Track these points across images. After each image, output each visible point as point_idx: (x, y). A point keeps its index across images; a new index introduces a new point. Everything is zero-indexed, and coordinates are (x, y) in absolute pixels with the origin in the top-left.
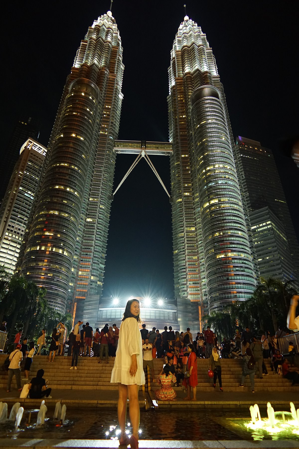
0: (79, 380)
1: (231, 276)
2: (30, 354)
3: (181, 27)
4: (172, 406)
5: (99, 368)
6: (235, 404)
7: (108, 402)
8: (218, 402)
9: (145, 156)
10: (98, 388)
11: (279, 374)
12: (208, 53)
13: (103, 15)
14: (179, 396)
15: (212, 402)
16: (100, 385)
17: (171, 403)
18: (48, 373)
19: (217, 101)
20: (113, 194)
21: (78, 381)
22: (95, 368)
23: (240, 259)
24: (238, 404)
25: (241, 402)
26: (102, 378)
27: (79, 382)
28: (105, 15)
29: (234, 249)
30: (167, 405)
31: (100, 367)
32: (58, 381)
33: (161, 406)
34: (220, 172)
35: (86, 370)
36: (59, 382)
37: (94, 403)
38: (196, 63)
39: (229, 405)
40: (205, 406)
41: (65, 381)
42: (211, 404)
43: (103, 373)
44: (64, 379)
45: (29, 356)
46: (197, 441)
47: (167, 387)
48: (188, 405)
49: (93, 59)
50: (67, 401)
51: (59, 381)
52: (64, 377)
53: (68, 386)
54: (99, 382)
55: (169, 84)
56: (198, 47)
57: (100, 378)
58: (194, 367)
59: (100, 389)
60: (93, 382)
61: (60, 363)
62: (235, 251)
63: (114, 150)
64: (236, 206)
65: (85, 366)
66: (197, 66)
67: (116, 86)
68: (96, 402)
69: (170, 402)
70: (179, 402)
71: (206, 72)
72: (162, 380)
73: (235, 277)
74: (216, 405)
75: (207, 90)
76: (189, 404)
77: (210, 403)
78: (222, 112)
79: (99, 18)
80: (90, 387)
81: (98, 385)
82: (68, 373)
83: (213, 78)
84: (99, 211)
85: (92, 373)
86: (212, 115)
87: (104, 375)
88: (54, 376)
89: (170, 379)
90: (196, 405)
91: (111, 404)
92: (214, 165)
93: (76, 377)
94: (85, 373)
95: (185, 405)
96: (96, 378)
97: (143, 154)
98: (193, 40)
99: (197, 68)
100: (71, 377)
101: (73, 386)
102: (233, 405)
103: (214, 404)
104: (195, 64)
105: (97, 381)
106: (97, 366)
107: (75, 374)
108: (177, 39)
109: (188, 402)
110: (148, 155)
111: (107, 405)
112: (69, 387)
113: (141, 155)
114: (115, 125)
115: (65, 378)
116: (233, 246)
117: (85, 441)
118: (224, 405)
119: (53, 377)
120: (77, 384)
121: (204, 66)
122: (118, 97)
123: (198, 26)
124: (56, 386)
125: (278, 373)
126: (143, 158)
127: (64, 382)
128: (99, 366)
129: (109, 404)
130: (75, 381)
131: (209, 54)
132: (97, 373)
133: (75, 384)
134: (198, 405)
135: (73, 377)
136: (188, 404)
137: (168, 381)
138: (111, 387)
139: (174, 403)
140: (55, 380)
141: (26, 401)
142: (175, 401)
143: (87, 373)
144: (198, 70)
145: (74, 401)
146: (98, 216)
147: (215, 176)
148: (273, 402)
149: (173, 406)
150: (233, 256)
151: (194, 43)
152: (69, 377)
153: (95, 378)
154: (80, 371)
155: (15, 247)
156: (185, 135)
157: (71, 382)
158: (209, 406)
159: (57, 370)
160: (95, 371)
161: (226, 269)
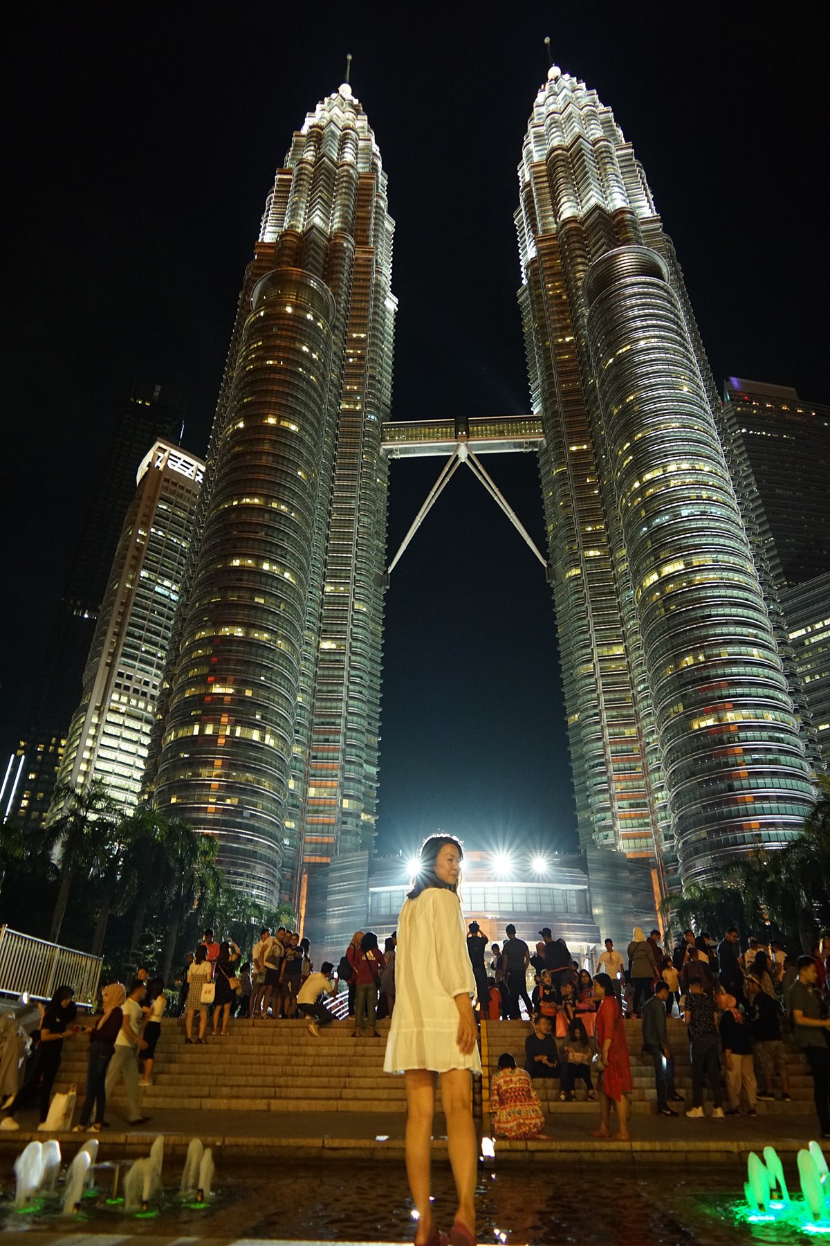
0: (290, 1083)
1: (739, 778)
3: (540, 97)
4: (536, 1154)
6: (723, 1149)
7: (352, 1143)
8: (671, 1143)
9: (469, 457)
10: (341, 1105)
12: (622, 159)
13: (329, 95)
15: (653, 1143)
16: (348, 1099)
17: (532, 1145)
18: (207, 1066)
19: (657, 286)
20: (387, 570)
21: (287, 1087)
22: (335, 1050)
23: (763, 728)
24: (735, 1150)
25: (742, 1143)
26: (353, 1079)
28: (334, 95)
29: (742, 700)
30: (522, 1151)
31: (349, 1048)
32: (232, 1086)
33: (504, 1155)
34: (684, 484)
35: (311, 1056)
36: (235, 1091)
37: (314, 1147)
38: (591, 190)
39: (708, 1151)
40: (634, 1157)
41: (253, 1086)
42: (651, 1151)
43: (358, 1065)
44: (251, 1082)
48: (581, 1153)
49: (309, 213)
51: (235, 1089)
53: (258, 1101)
54: (345, 1090)
55: (521, 257)
56: (594, 146)
57: (348, 1079)
59: (346, 1110)
60: (328, 1090)
61: (241, 1037)
62: (744, 706)
63: (382, 451)
64: (737, 577)
66: (593, 199)
67: (376, 279)
68: (317, 1142)
70: (554, 1144)
71: (621, 211)
73: (753, 781)
74: (666, 1151)
75: (627, 259)
76: (586, 1149)
77: (647, 1146)
78: (676, 315)
79: (319, 106)
80: (319, 1102)
81: (341, 1098)
82: (259, 1064)
83: (643, 223)
84: (353, 619)
85: (327, 1066)
86: (648, 326)
87: (357, 1071)
88: (224, 1074)
90: (606, 1154)
91: (361, 1148)
92: (664, 466)
93: (282, 1076)
94: (307, 1066)
96: (337, 1079)
97: (463, 454)
98: (577, 130)
99: (593, 202)
100: (268, 1076)
101: (273, 1102)
102: (717, 1151)
103: (662, 1151)
104: (588, 193)
105: (340, 1088)
106: (342, 1046)
107: (280, 1067)
108: (531, 131)
109: (582, 1144)
110: (476, 455)
111: (350, 1153)
112: (261, 1104)
113: (457, 458)
114: (379, 382)
115: (251, 1080)
116: (739, 690)
118: (691, 1151)
120: (283, 1095)
121: (614, 196)
122: (384, 305)
123: (588, 88)
124: (225, 1101)
126: (463, 464)
127: (249, 1091)
128: (346, 1046)
129: (354, 1148)
130: (280, 1087)
131: (624, 159)
132: (341, 1066)
133: (277, 1096)
134: (613, 1154)
135: (272, 1076)
136: (582, 1151)
138: (376, 1102)
139: (540, 1146)
140: (226, 1086)
141: (129, 1141)
143: (311, 1066)
144: (597, 207)
145: (258, 1141)
146: (352, 633)
147: (670, 496)
149: (539, 1156)
150: (742, 720)
151: (580, 137)
152: (261, 1076)
153: (333, 1079)
154: (294, 1060)
155: (138, 731)
156: (577, 391)
157: (267, 1089)
158: (645, 1155)
159: (233, 1056)
160: (334, 1058)
161: (723, 760)
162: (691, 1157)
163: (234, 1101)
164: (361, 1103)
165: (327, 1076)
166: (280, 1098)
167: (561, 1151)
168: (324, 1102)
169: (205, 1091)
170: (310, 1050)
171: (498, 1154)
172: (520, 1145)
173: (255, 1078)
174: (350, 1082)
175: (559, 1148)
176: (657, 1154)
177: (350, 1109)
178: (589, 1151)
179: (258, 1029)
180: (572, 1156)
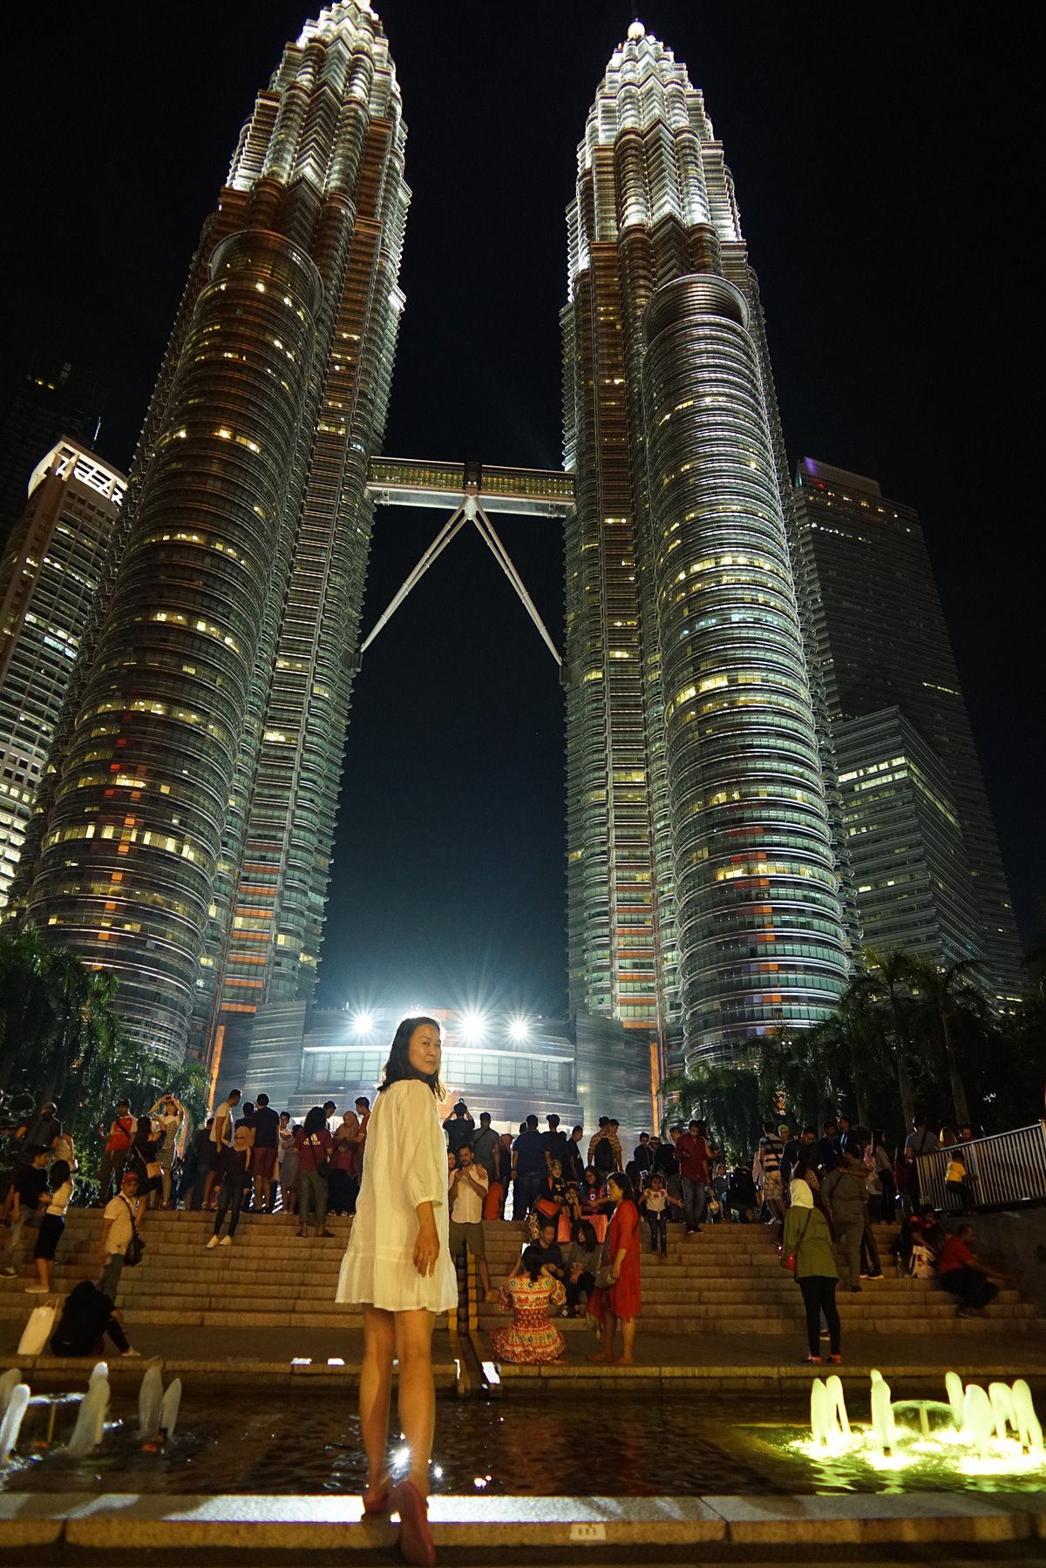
0: (228, 1292)
1: (765, 942)
2: (54, 1201)
3: (616, 60)
4: (551, 1381)
5: (300, 1252)
6: (762, 1375)
8: (705, 1368)
9: (478, 515)
10: (295, 1319)
11: (916, 1276)
12: (708, 160)
14: (573, 1348)
15: (685, 1369)
16: (302, 1312)
17: (545, 1371)
19: (734, 331)
20: (360, 648)
21: (224, 1296)
22: (285, 1253)
23: (798, 885)
24: (775, 1376)
25: (783, 1369)
26: (309, 1288)
27: (227, 1299)
29: (777, 850)
30: (533, 1378)
31: (303, 1250)
32: (155, 1295)
33: (512, 1382)
34: (738, 582)
35: (254, 1258)
38: (666, 193)
39: (745, 1377)
40: (662, 1384)
42: (683, 1377)
43: (315, 1272)
45: (52, 1210)
46: (630, 1499)
47: (533, 1318)
48: (603, 1380)
49: (299, 160)
50: (185, 1365)
51: (159, 1298)
52: (178, 1281)
53: (190, 1314)
54: (299, 1301)
55: (569, 266)
56: (675, 137)
57: (303, 1288)
58: (628, 1251)
59: (301, 1325)
60: (278, 1301)
61: (163, 1233)
62: (779, 857)
63: (366, 492)
64: (787, 703)
65: (249, 1245)
66: (667, 206)
67: (381, 264)
68: (285, 1367)
69: (543, 1369)
70: (572, 1369)
71: (700, 228)
72: (516, 1296)
73: (779, 947)
74: (698, 1377)
75: (700, 291)
76: (608, 1374)
77: (678, 1371)
78: (752, 371)
79: (323, 14)
80: (267, 1316)
81: (294, 1311)
82: (189, 1268)
83: (724, 248)
84: (310, 707)
85: (275, 1271)
86: (716, 380)
87: (314, 1278)
88: (141, 1280)
89: (545, 1291)
92: (717, 557)
93: (218, 1283)
94: (250, 1270)
95: (595, 1377)
96: (289, 1288)
97: (471, 510)
98: (657, 111)
99: (667, 209)
100: (198, 1282)
101: (207, 1314)
102: (755, 1377)
103: (694, 1377)
104: (661, 197)
105: (292, 1298)
106: (295, 1247)
107: (216, 1272)
108: (600, 102)
109: (605, 1369)
110: (487, 513)
112: (192, 1318)
113: (463, 514)
114: (372, 402)
115: (179, 1288)
116: (776, 839)
117: (246, 1501)
118: (726, 1378)
119: (137, 1283)
120: (220, 1306)
121: (694, 206)
122: (388, 301)
123: (677, 60)
125: (910, 1274)
126: (470, 523)
127: (174, 1301)
128: (299, 1247)
130: (215, 1296)
131: (711, 161)
132: (293, 1271)
133: (213, 1307)
134: (638, 1380)
135: (205, 1282)
136: (604, 1377)
137: (538, 1299)
138: (340, 1317)
139: (556, 1372)
140: (144, 1294)
141: (37, 1367)
142: (561, 1365)
143: (256, 1271)
144: (671, 218)
145: (209, 1365)
146: (307, 724)
147: (720, 595)
148: (890, 1371)
149: (554, 1383)
150: (775, 874)
151: (659, 122)
152: (191, 1282)
153: (283, 1288)
154: (234, 1263)
155: (7, 827)
156: (621, 449)
157: (200, 1299)
158: (674, 1382)
159: (154, 1257)
160: (285, 1262)
161: (748, 919)
163: (156, 1313)
164: (321, 1317)
165: (273, 1284)
166: (216, 1310)
167: (579, 1377)
168: (274, 1316)
170: (255, 1252)
172: (532, 1371)
173: (183, 1286)
174: (305, 1292)
175: (577, 1374)
176: (687, 1381)
177: (307, 1324)
178: (611, 1377)
179: (186, 1223)
180: (592, 1383)
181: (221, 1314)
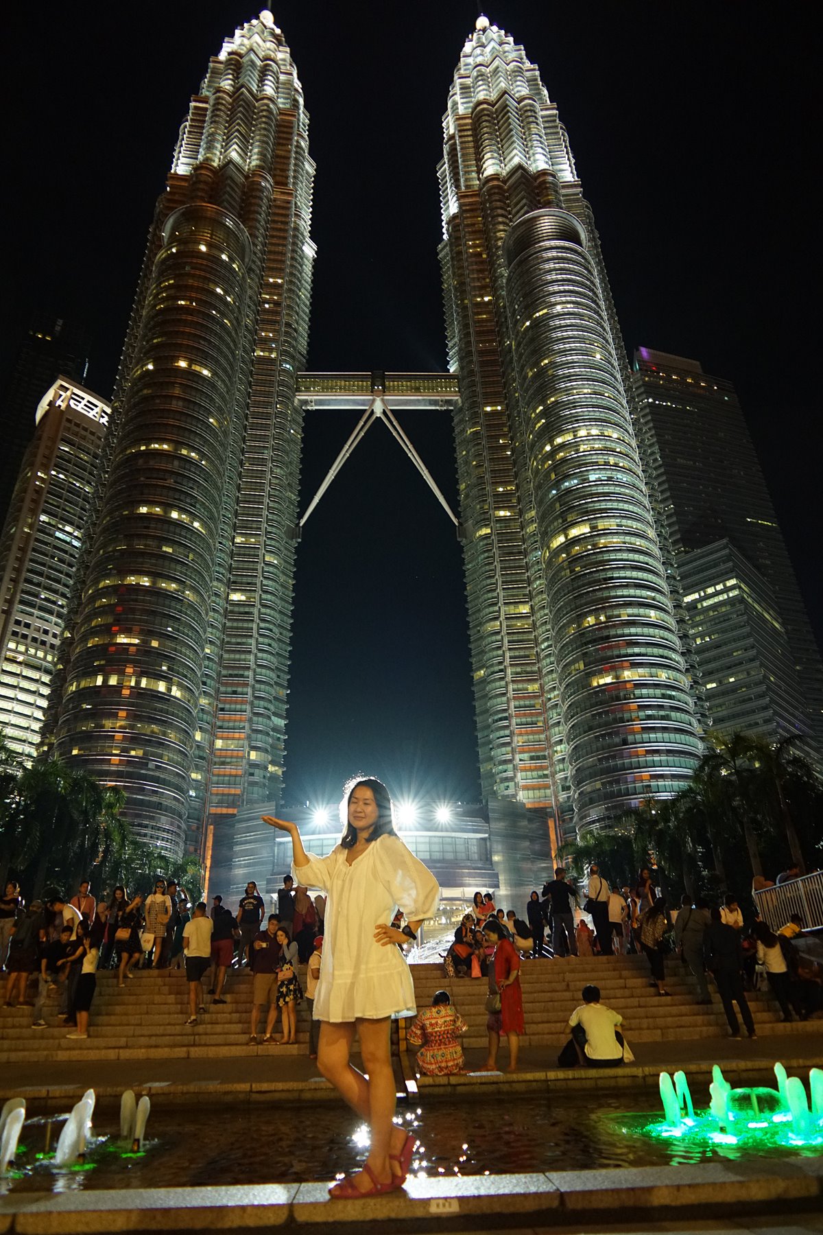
0: (209, 1031)
1: (633, 733)
3: (468, 47)
4: (458, 1088)
6: (629, 1075)
7: (280, 1086)
8: (582, 1072)
9: (384, 412)
12: (546, 119)
13: (249, 21)
14: (474, 1059)
17: (453, 1080)
18: (124, 1017)
19: (575, 251)
20: (299, 523)
21: (206, 1034)
23: (656, 686)
24: (640, 1075)
25: (647, 1069)
27: (208, 1037)
28: (254, 22)
29: (639, 659)
30: (444, 1086)
32: (150, 1036)
33: (426, 1090)
34: (593, 449)
36: (153, 1041)
37: (240, 1092)
38: (515, 148)
39: (616, 1077)
40: (548, 1085)
41: (170, 1035)
42: (564, 1080)
44: (169, 1032)
47: (443, 1038)
48: (501, 1085)
49: (226, 147)
51: (154, 1038)
52: (169, 1024)
53: (178, 1049)
55: (442, 211)
56: (519, 103)
59: (266, 1053)
61: (157, 987)
62: (640, 665)
63: (296, 401)
64: (639, 542)
66: (516, 158)
67: (295, 222)
68: (244, 1087)
69: (451, 1078)
71: (544, 173)
72: (427, 1022)
73: (645, 736)
74: (578, 1079)
75: (547, 223)
77: (561, 1075)
78: (592, 282)
79: (238, 32)
80: (239, 1048)
82: (177, 1013)
83: (564, 187)
84: (263, 571)
86: (565, 291)
88: (140, 1025)
90: (523, 1084)
91: (288, 1091)
92: (575, 431)
94: (226, 1013)
95: (493, 1083)
97: (378, 409)
98: (503, 85)
99: (516, 161)
101: (192, 1049)
102: (624, 1077)
103: (574, 1079)
104: (511, 152)
108: (457, 81)
110: (392, 411)
111: (277, 1096)
112: (180, 1052)
113: (372, 412)
114: (296, 330)
115: (170, 1029)
116: (637, 650)
118: (600, 1078)
119: (138, 1027)
120: (203, 1042)
121: (537, 156)
122: (302, 251)
123: (516, 43)
124: (143, 1050)
126: (379, 419)
127: (166, 1040)
129: (283, 1091)
130: (199, 1034)
131: (548, 120)
133: (196, 1043)
134: (529, 1083)
139: (460, 1080)
140: (142, 1036)
141: (51, 1095)
143: (230, 1013)
144: (520, 167)
146: (262, 585)
147: (578, 461)
148: (728, 1066)
149: (460, 1089)
150: (638, 678)
151: (505, 92)
155: (36, 681)
156: (493, 352)
157: (186, 1037)
158: (558, 1083)
159: (149, 1006)
161: (619, 715)
162: (600, 1083)
163: (153, 1050)
166: (200, 1045)
167: (481, 1084)
168: (244, 1047)
169: (123, 1041)
171: (422, 1089)
173: (173, 1027)
176: (568, 1082)
177: (270, 1054)
178: (507, 1082)
179: (175, 979)
180: (492, 1088)
181: (203, 1048)
